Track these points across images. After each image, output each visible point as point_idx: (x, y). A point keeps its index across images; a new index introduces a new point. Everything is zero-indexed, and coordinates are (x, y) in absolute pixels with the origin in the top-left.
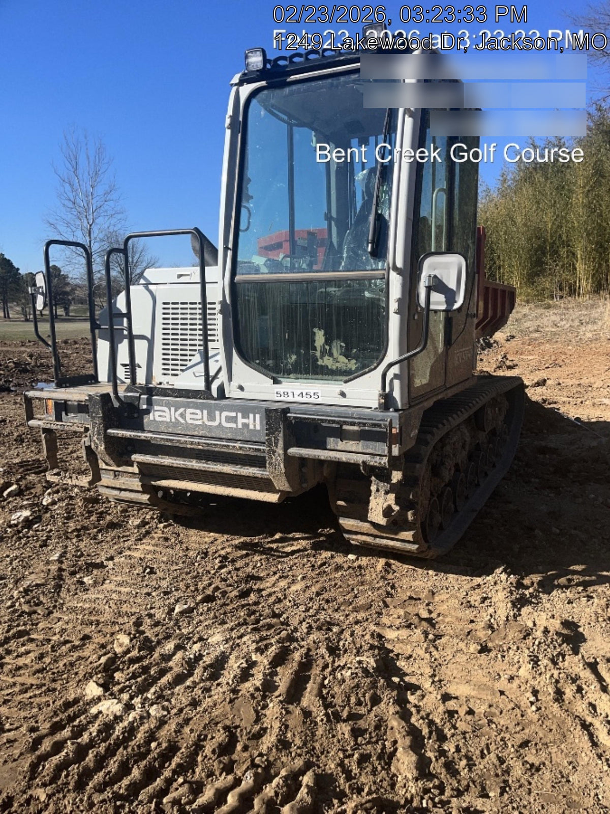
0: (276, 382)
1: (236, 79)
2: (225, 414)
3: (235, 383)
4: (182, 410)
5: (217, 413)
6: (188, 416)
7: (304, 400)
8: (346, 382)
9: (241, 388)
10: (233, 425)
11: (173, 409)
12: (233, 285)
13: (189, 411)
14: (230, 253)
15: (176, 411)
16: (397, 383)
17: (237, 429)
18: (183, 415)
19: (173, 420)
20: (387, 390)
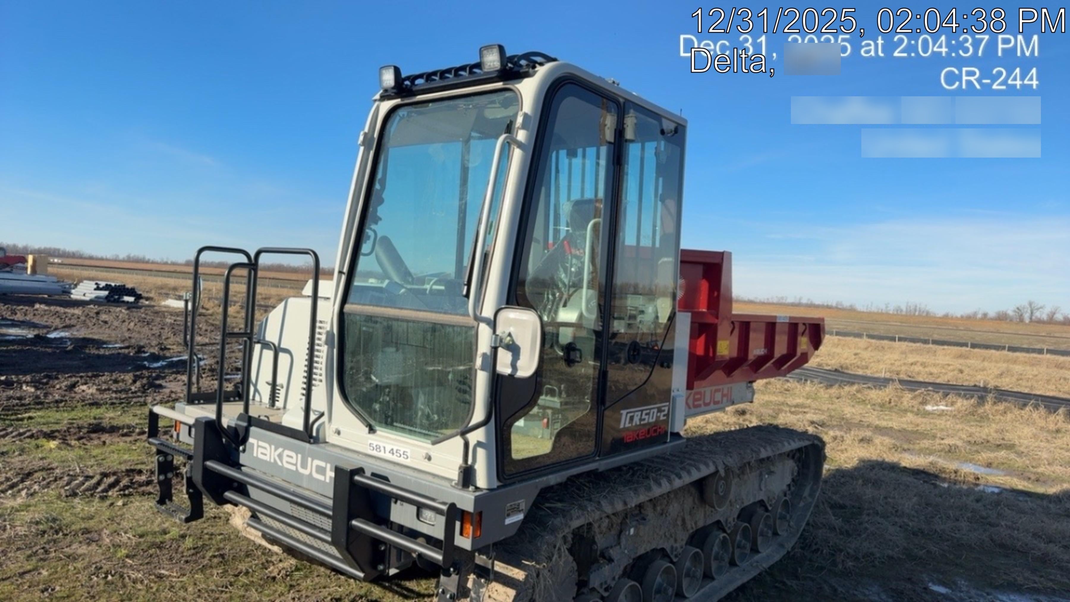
0: (372, 430)
1: (377, 97)
2: (317, 462)
3: (334, 426)
4: (280, 450)
5: (310, 459)
6: (285, 459)
7: (394, 458)
8: (434, 443)
9: (339, 433)
10: (321, 478)
11: (273, 447)
12: (341, 314)
13: (287, 452)
14: (344, 278)
15: (276, 450)
16: (481, 453)
17: (324, 482)
18: (280, 456)
19: (272, 461)
20: (470, 462)
